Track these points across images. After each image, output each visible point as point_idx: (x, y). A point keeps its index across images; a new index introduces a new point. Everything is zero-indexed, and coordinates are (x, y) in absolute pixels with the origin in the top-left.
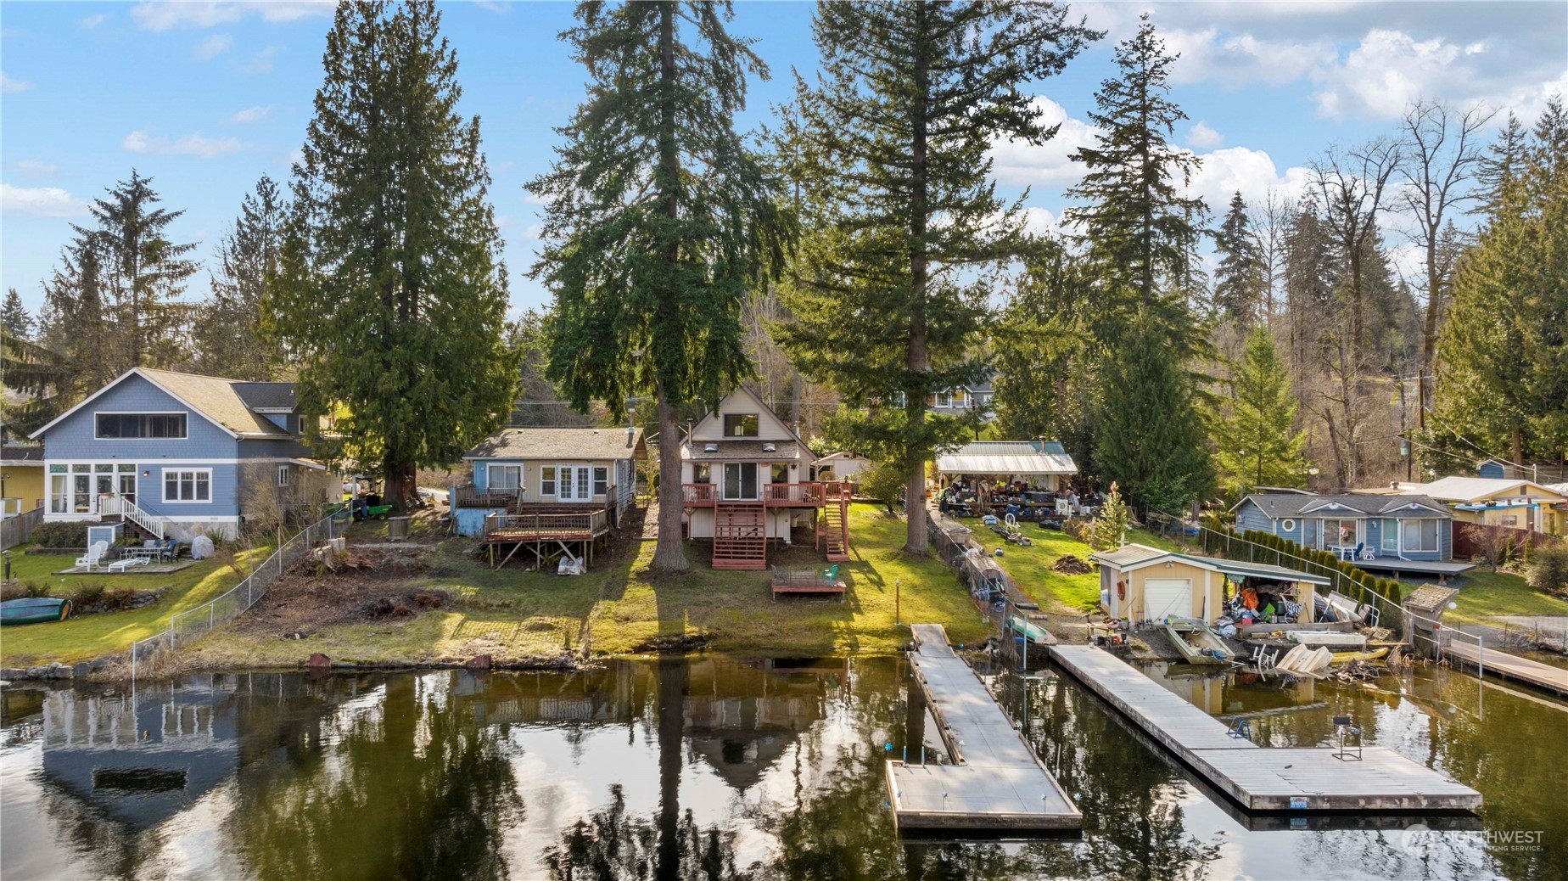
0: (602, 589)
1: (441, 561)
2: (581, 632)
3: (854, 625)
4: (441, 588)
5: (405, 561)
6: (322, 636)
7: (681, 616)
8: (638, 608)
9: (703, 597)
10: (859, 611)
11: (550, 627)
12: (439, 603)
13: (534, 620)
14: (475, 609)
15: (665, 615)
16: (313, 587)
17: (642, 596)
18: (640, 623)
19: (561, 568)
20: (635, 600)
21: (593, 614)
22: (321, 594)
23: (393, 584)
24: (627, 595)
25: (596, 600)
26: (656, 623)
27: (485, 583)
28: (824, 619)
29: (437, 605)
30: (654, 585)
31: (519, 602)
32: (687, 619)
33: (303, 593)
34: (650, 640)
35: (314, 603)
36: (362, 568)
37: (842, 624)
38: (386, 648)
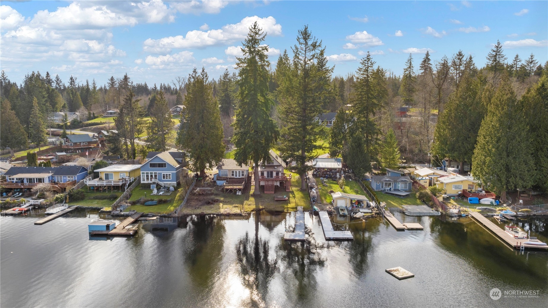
0: (245, 198)
1: (216, 192)
2: (243, 208)
3: (288, 206)
4: (217, 198)
5: (210, 192)
6: (201, 208)
7: (259, 204)
8: (251, 202)
9: (262, 200)
10: (290, 204)
11: (237, 207)
12: (217, 201)
13: (234, 205)
14: (224, 203)
15: (257, 204)
16: (195, 198)
17: (252, 199)
18: (252, 206)
19: (237, 194)
20: (251, 201)
21: (244, 204)
22: (197, 199)
23: (209, 197)
24: (250, 200)
25: (244, 200)
26: (255, 206)
27: (224, 197)
28: (283, 205)
29: (217, 202)
30: (254, 197)
31: (231, 201)
32: (260, 205)
33: (194, 199)
34: (254, 209)
35: (196, 201)
36: (203, 194)
37: (286, 206)
38: (212, 211)
